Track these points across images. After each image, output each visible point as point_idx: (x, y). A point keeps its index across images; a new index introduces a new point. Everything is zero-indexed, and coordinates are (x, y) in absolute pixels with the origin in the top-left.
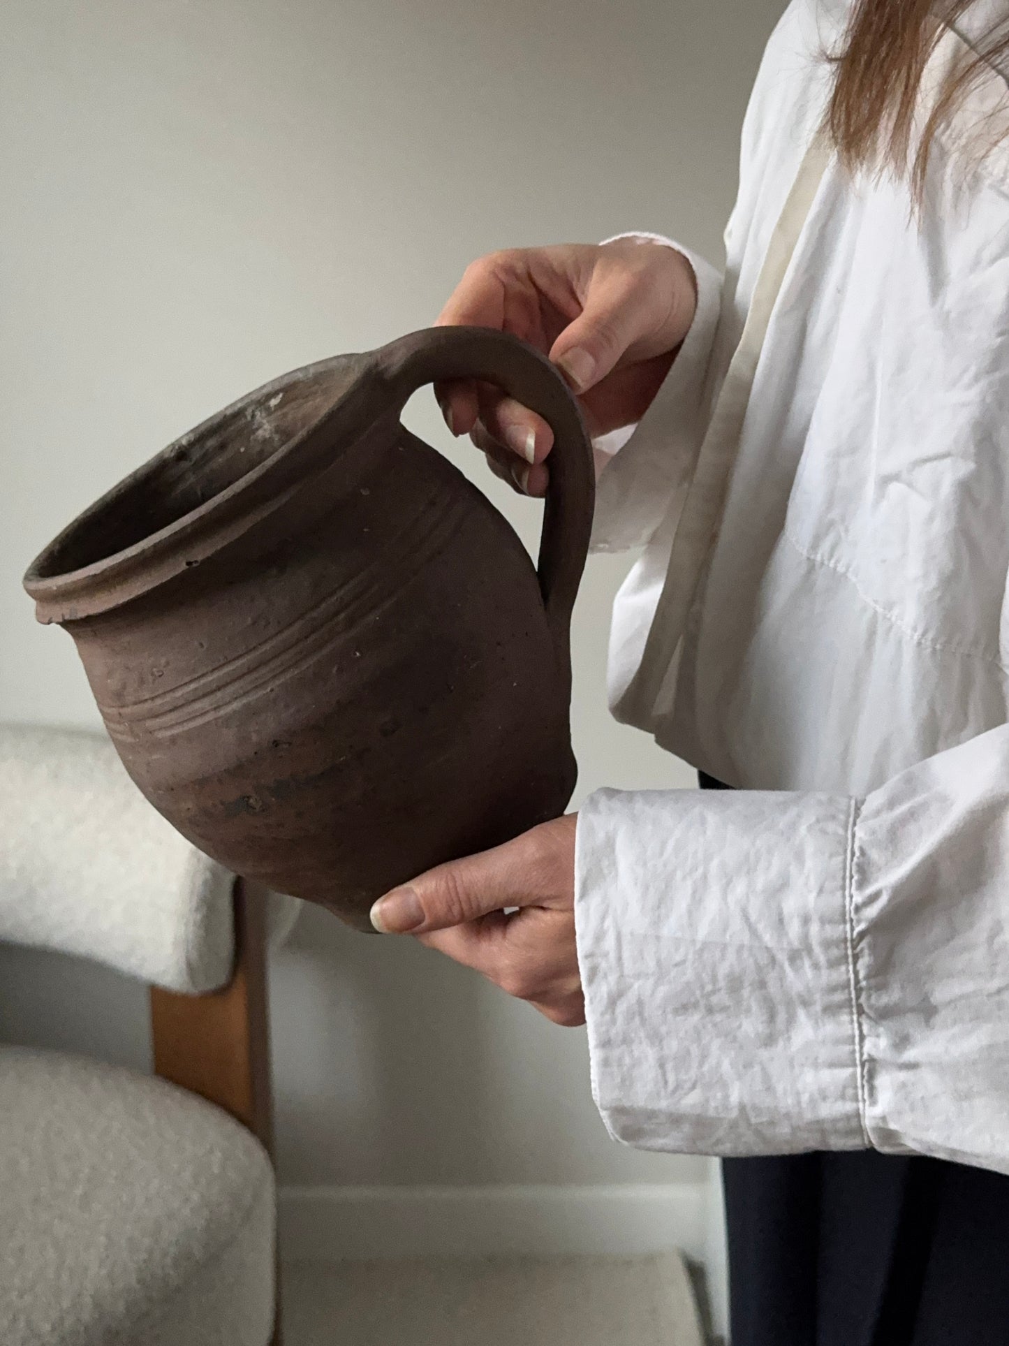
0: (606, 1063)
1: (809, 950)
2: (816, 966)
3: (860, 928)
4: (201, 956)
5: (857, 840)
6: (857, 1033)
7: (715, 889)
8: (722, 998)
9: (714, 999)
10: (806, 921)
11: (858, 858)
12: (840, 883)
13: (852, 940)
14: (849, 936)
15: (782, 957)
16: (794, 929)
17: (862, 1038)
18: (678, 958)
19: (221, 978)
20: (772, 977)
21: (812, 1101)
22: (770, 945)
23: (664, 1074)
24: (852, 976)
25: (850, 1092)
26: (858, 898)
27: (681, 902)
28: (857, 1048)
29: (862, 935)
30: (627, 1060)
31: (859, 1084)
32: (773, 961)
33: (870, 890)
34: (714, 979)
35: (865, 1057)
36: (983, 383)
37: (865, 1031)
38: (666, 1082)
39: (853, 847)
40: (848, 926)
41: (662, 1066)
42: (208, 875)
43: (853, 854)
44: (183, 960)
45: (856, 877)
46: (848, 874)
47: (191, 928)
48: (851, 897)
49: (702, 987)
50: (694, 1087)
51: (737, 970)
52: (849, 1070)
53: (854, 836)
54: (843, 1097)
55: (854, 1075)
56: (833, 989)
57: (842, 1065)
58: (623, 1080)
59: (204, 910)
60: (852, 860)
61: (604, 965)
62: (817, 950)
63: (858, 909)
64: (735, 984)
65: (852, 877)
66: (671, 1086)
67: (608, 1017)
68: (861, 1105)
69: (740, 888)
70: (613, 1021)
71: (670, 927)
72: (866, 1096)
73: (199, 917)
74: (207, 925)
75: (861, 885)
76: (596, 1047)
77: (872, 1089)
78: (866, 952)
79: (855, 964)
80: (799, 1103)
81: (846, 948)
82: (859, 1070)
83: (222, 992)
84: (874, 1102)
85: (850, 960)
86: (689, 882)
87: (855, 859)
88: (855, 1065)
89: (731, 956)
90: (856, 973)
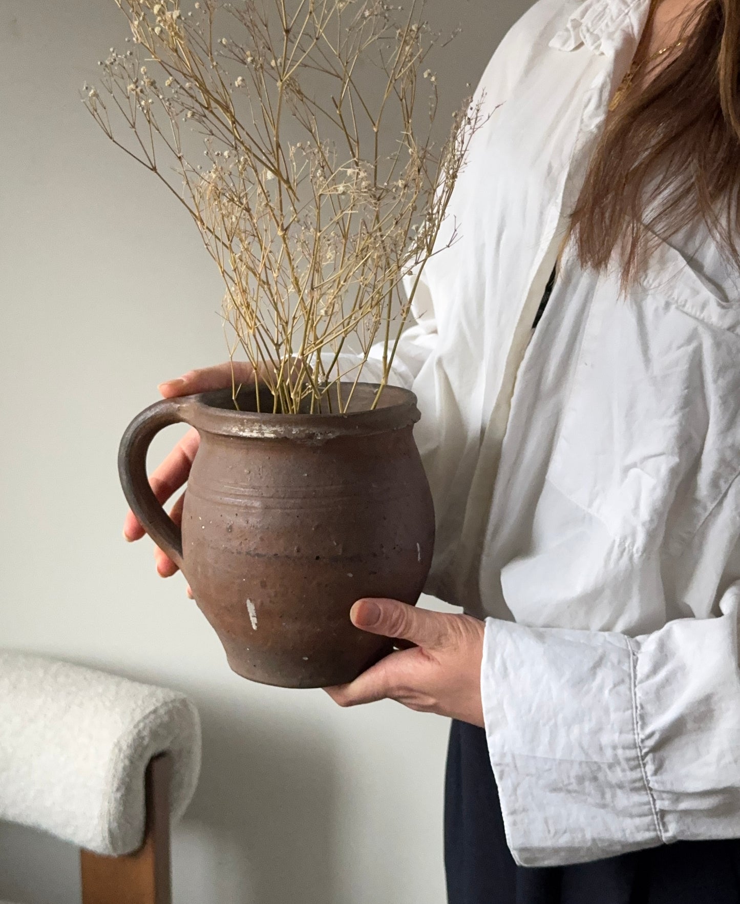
0: (514, 824)
1: (619, 763)
2: (623, 770)
3: (644, 751)
4: (120, 826)
5: (637, 697)
6: (651, 799)
7: (562, 732)
8: (574, 786)
9: (570, 788)
10: (615, 748)
11: (640, 711)
12: (630, 727)
13: (642, 756)
14: (639, 754)
15: (605, 767)
16: (609, 753)
17: (654, 800)
18: (547, 767)
19: (135, 844)
20: (600, 776)
21: (632, 833)
22: (596, 760)
23: (548, 826)
24: (644, 774)
25: (652, 827)
26: (642, 736)
27: (545, 738)
28: (653, 806)
29: (647, 754)
30: (526, 821)
31: (656, 822)
32: (599, 768)
33: (648, 731)
34: (569, 777)
35: (657, 810)
36: (680, 414)
37: (655, 797)
38: (549, 831)
39: (636, 703)
40: (638, 750)
41: (546, 822)
42: (127, 762)
43: (637, 708)
44: (106, 829)
45: (640, 723)
46: (635, 722)
47: (113, 805)
48: (638, 734)
49: (563, 782)
50: (565, 832)
51: (580, 774)
52: (650, 817)
53: (635, 694)
54: (648, 830)
55: (653, 820)
56: (634, 781)
57: (645, 815)
58: (525, 832)
59: (123, 791)
60: (636, 712)
61: (507, 769)
62: (623, 763)
63: (643, 741)
64: (581, 779)
65: (637, 723)
66: (552, 832)
67: (513, 798)
68: (659, 833)
69: (576, 730)
70: (516, 800)
71: (541, 752)
72: (661, 828)
73: (119, 795)
74: (125, 801)
75: (643, 728)
76: (508, 815)
77: (664, 824)
78: (650, 762)
79: (644, 767)
80: (625, 835)
81: (639, 761)
82: (655, 816)
83: (135, 854)
84: (666, 831)
85: (642, 766)
86: (547, 727)
87: (638, 712)
88: (652, 814)
89: (576, 767)
90: (646, 773)
